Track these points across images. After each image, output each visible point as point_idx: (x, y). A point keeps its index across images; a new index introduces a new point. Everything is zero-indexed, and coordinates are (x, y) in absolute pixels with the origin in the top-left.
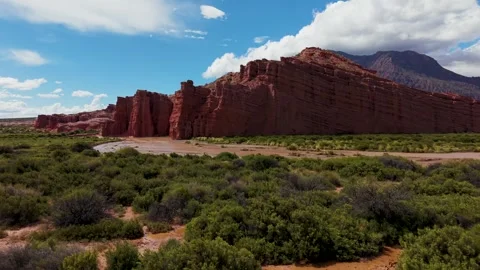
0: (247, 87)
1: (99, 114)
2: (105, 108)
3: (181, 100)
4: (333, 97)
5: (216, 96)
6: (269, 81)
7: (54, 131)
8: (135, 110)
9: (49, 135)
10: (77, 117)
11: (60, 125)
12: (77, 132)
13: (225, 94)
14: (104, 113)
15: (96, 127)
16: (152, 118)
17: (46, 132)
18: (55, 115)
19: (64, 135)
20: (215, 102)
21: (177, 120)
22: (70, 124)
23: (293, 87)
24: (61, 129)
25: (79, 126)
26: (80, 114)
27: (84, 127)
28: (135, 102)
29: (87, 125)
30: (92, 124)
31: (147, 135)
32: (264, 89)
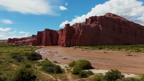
0: (91, 26)
1: (29, 38)
2: (31, 36)
3: (66, 31)
4: (121, 30)
5: (79, 30)
6: (99, 24)
7: (14, 44)
8: (45, 36)
9: (12, 46)
10: (22, 39)
11: (16, 42)
12: (22, 44)
13: (83, 29)
14: (31, 38)
15: (28, 42)
16: (51, 39)
17: (11, 44)
18: (14, 38)
19: (17, 45)
20: (79, 32)
21: (64, 39)
22: (20, 41)
23: (107, 26)
24: (16, 43)
25: (23, 42)
26: (23, 38)
27: (24, 42)
28: (44, 33)
29: (26, 42)
30: (27, 41)
31: (49, 45)
32: (97, 27)
